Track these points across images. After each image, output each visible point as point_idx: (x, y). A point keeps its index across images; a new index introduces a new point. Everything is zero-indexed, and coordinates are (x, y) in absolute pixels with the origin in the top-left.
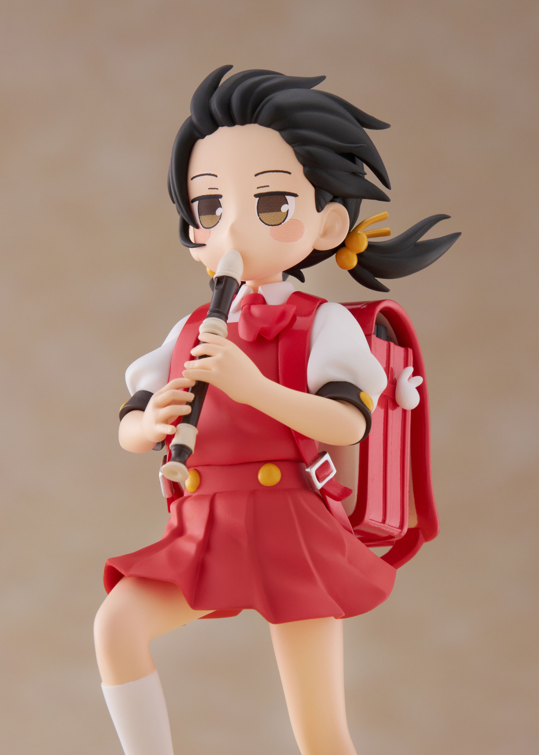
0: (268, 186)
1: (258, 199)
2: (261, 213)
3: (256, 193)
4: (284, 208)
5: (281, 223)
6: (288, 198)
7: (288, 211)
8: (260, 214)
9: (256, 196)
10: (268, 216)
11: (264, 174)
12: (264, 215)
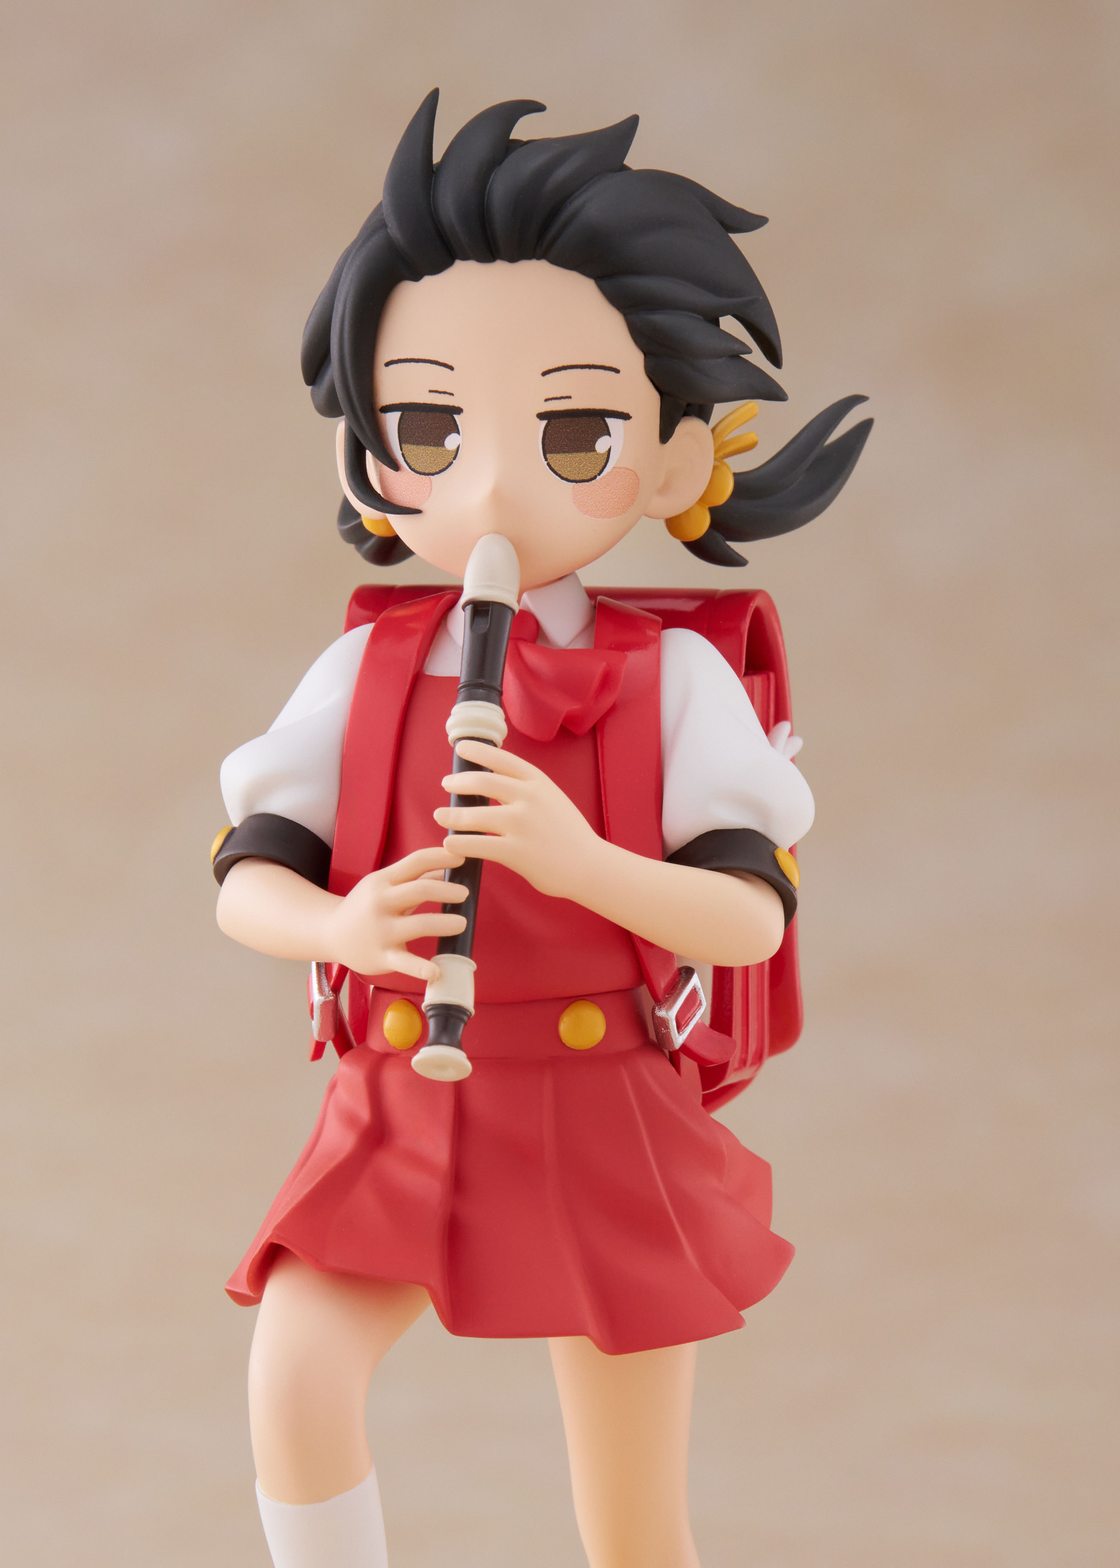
0: (570, 397)
1: (544, 422)
2: (551, 452)
3: (542, 410)
4: (602, 445)
5: (595, 477)
6: (611, 422)
7: (610, 450)
8: (548, 456)
9: (541, 416)
10: (565, 460)
11: (563, 372)
12: (556, 458)
